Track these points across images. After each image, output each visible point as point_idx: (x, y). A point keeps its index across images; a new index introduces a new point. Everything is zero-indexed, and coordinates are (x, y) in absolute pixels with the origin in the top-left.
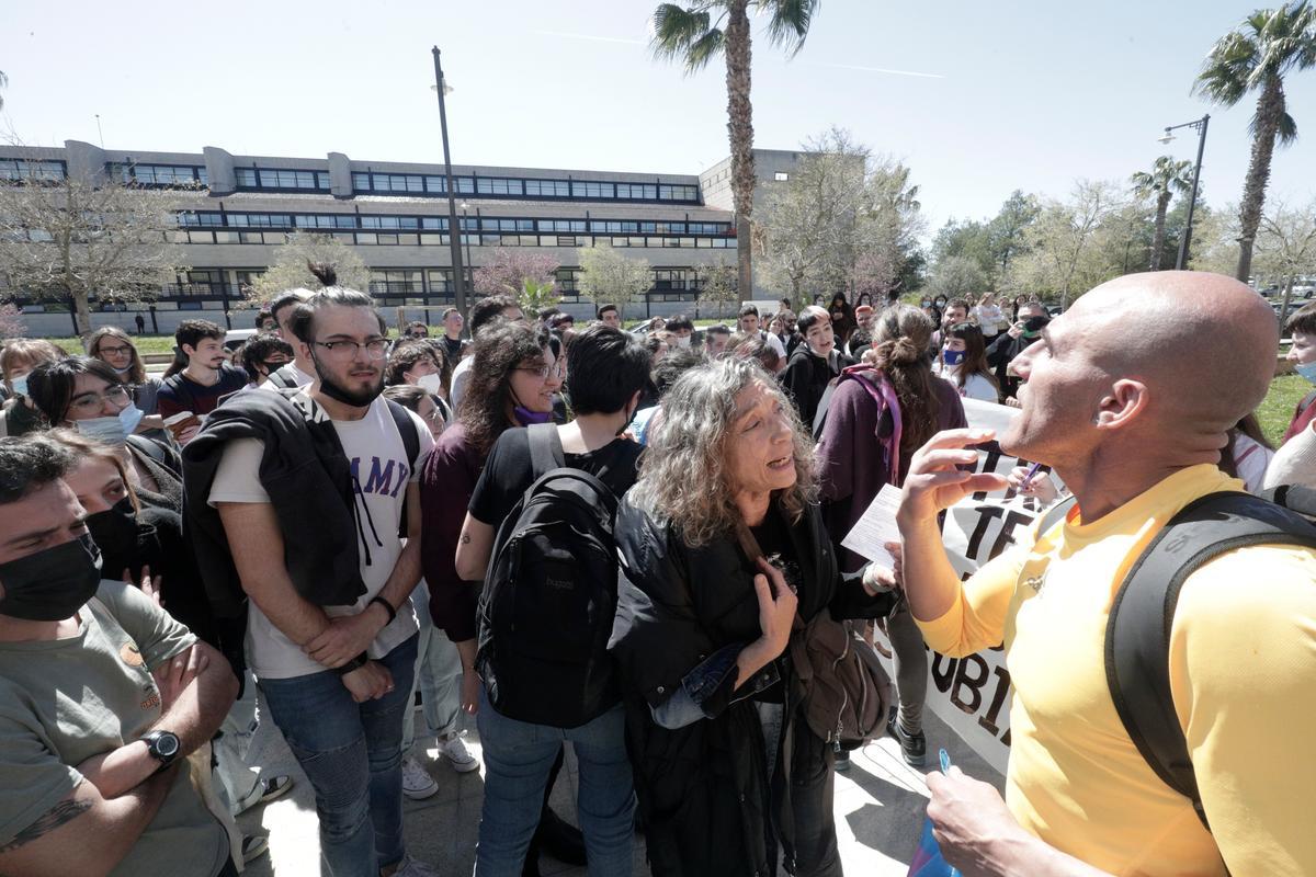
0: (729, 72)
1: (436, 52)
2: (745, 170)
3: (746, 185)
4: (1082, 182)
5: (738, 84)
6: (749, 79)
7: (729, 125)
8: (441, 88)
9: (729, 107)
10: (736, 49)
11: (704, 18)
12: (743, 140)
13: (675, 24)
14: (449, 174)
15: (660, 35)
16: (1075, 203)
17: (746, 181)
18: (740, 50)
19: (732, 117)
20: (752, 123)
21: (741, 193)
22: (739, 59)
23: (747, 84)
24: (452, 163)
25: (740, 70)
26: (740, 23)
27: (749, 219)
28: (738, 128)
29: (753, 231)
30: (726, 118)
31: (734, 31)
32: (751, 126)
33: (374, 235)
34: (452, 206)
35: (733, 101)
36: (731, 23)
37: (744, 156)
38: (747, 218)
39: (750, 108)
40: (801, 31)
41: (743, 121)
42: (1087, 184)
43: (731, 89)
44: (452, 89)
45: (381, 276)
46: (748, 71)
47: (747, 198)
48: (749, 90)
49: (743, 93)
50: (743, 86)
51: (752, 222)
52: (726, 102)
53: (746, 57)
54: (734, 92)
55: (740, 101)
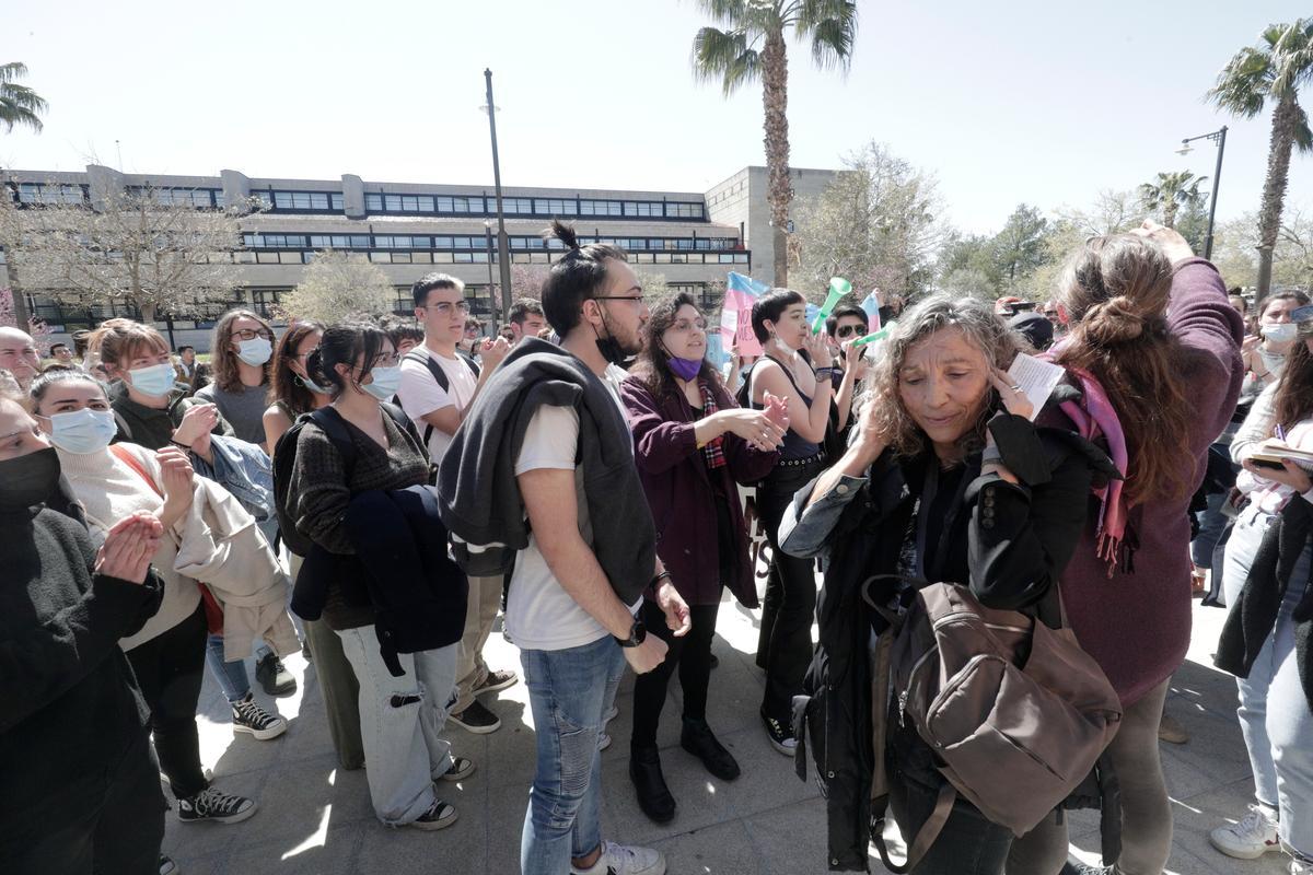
0: (766, 90)
1: (488, 74)
2: (782, 184)
3: (783, 198)
4: (1107, 193)
5: (775, 102)
6: (785, 97)
7: (765, 141)
8: (491, 109)
9: (766, 124)
10: (773, 68)
11: (741, 39)
12: (780, 155)
13: (715, 48)
14: (499, 194)
15: (701, 58)
16: (1099, 212)
17: (782, 194)
18: (777, 69)
19: (769, 133)
20: (788, 139)
21: (777, 206)
22: (776, 78)
23: (783, 101)
24: (502, 184)
25: (777, 88)
26: (776, 49)
27: (785, 231)
28: (775, 143)
29: (788, 242)
30: (763, 134)
31: (771, 51)
32: (787, 142)
34: (501, 225)
35: (770, 118)
36: (768, 44)
37: (780, 171)
38: (783, 230)
39: (786, 125)
40: (841, 51)
41: (780, 137)
42: (1111, 194)
43: (768, 106)
46: (784, 89)
47: (784, 211)
48: (785, 107)
49: (780, 110)
50: (779, 103)
51: (788, 235)
52: (763, 119)
53: (783, 76)
54: (772, 110)
55: (777, 118)
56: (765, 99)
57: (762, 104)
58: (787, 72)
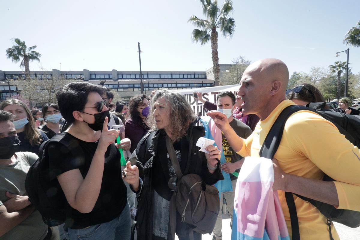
0: (212, 44)
1: (139, 43)
2: (217, 68)
3: (217, 72)
4: (313, 68)
5: (214, 47)
6: (217, 46)
7: (212, 57)
8: (140, 52)
11: (205, 32)
12: (216, 61)
13: (198, 34)
14: (141, 73)
15: (194, 36)
16: (311, 73)
17: (217, 71)
18: (214, 39)
19: (213, 55)
21: (216, 74)
22: (214, 41)
24: (142, 71)
25: (215, 44)
26: (215, 33)
27: (218, 80)
28: (215, 58)
29: (219, 84)
30: (211, 55)
31: (213, 34)
32: (218, 57)
33: (122, 89)
34: (141, 81)
35: (213, 51)
36: (212, 32)
37: (216, 65)
38: (217, 80)
39: (218, 53)
40: (231, 33)
41: (216, 56)
43: (212, 48)
44: (142, 52)
45: (124, 99)
46: (217, 44)
47: (218, 75)
48: (217, 48)
49: (216, 49)
50: (215, 47)
51: (219, 81)
52: (211, 52)
53: (216, 40)
54: (213, 49)
55: (215, 51)
56: (212, 47)
57: (211, 48)
58: (217, 39)
